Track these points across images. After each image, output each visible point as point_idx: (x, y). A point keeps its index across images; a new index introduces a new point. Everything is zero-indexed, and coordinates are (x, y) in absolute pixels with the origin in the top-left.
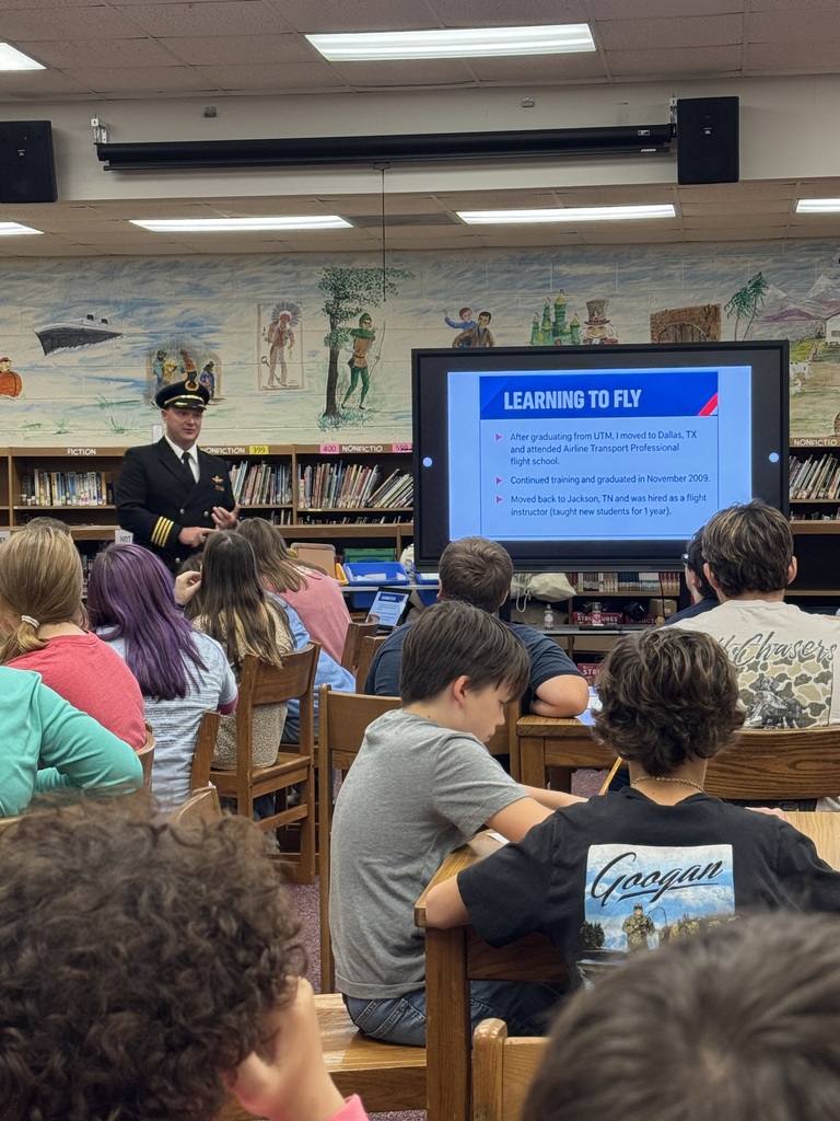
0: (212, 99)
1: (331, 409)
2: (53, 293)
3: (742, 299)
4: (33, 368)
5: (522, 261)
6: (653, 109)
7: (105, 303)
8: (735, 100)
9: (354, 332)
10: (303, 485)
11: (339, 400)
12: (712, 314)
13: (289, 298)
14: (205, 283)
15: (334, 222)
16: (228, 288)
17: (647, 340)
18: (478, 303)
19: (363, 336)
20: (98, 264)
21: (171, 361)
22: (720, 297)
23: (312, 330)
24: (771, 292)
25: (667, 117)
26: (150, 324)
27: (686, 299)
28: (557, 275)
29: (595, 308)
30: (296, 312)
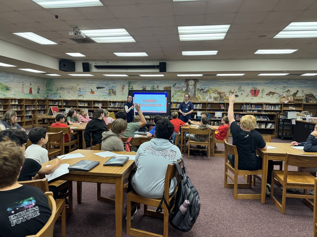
2: (98, 83)
3: (174, 86)
4: (96, 91)
5: (150, 81)
7: (104, 84)
9: (131, 88)
12: (170, 87)
13: (124, 84)
14: (115, 82)
15: (126, 75)
16: (117, 83)
17: (163, 90)
18: (145, 85)
20: (103, 80)
21: (111, 91)
22: (171, 85)
24: (177, 85)
26: (109, 86)
27: (168, 86)
28: (153, 82)
29: (157, 86)
30: (125, 86)
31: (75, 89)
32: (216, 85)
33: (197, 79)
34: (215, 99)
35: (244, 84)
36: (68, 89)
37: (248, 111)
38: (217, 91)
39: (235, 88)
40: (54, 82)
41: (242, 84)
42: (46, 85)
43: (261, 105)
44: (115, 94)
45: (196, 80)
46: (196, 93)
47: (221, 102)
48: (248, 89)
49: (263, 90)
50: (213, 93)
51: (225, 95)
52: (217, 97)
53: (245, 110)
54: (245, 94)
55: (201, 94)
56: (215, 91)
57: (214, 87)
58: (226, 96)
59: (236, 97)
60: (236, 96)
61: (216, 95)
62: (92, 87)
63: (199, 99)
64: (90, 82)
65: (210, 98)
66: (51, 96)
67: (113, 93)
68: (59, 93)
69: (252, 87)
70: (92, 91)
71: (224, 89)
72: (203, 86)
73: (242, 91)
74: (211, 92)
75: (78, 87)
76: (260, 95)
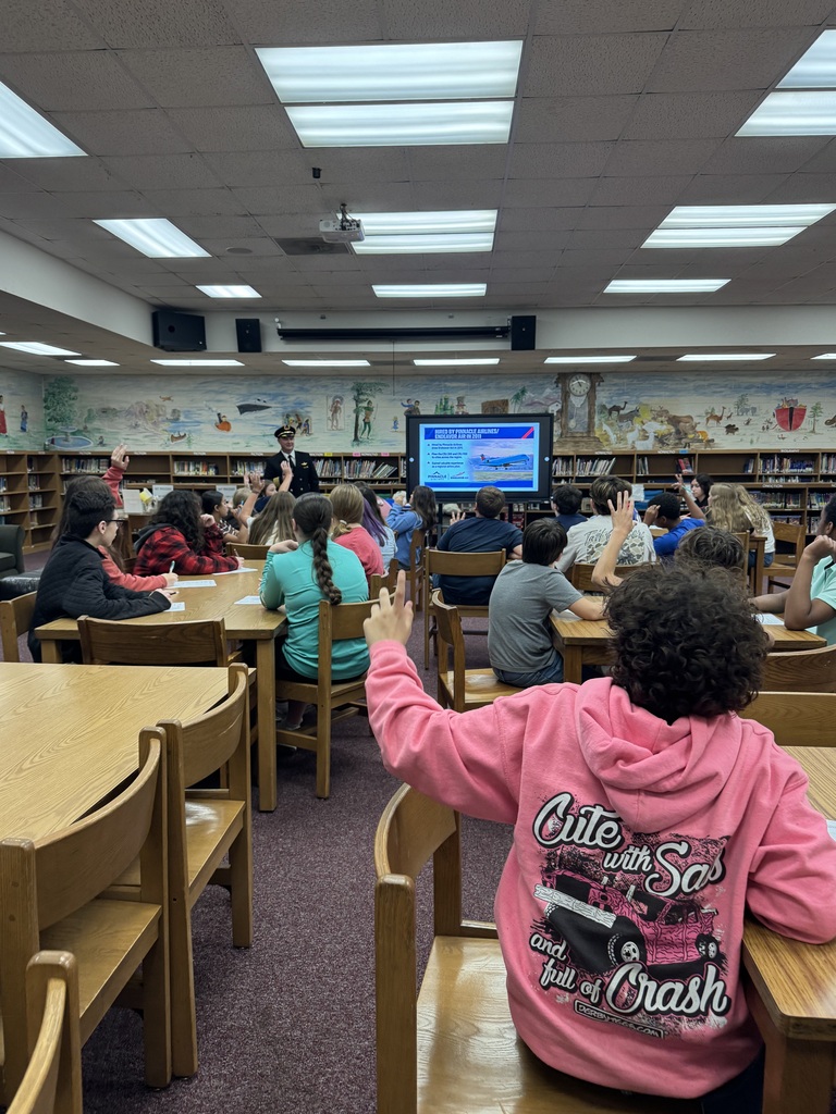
0: (324, 311)
1: (356, 439)
2: (243, 390)
3: (517, 397)
4: (235, 420)
5: (432, 381)
6: (501, 320)
7: (265, 394)
8: (535, 317)
9: (365, 408)
10: (345, 468)
11: (359, 435)
12: (505, 403)
13: (339, 394)
14: (305, 387)
15: (364, 363)
16: (314, 389)
17: (480, 412)
18: (414, 397)
19: (369, 409)
20: (262, 378)
21: (292, 418)
22: (509, 396)
23: (348, 406)
24: (529, 394)
25: (506, 323)
26: (283, 403)
27: (496, 397)
28: (445, 386)
29: (460, 400)
30: (342, 400)
31: (159, 415)
32: (663, 393)
33: (598, 374)
34: (661, 439)
35: (753, 390)
36: (129, 413)
37: (770, 479)
38: (667, 412)
39: (725, 404)
40: (76, 390)
41: (747, 388)
42: (45, 401)
43: (809, 457)
44: (307, 431)
45: (594, 375)
46: (596, 420)
47: (681, 450)
48: (768, 405)
49: (816, 409)
50: (654, 419)
51: (693, 428)
52: (666, 432)
53: (760, 477)
54: (758, 422)
55: (611, 425)
56: (660, 414)
57: (656, 400)
58: (698, 429)
59: (728, 432)
60: (731, 429)
61: (664, 428)
62: (221, 404)
63: (605, 443)
64: (215, 387)
65: (640, 438)
66: (66, 440)
67: (299, 426)
68: (98, 430)
69: (782, 397)
70: (221, 421)
71: (691, 406)
72: (619, 395)
73: (747, 410)
74: (646, 416)
75: (169, 407)
76: (806, 424)
